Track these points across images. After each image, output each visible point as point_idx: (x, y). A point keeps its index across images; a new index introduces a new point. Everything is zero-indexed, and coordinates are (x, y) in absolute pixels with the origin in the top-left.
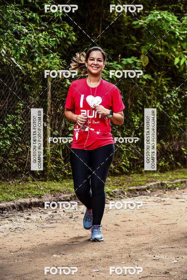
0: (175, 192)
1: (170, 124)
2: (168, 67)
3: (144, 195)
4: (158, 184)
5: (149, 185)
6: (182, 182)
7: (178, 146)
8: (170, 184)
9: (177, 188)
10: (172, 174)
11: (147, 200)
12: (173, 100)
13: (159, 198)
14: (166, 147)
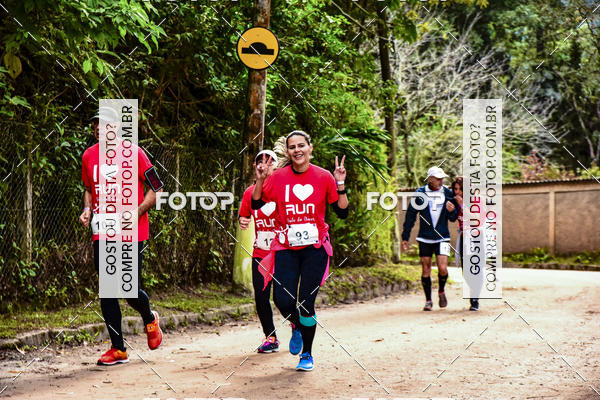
0: (80, 350)
1: (70, 204)
2: (64, 82)
3: (11, 359)
4: (44, 334)
5: (23, 337)
6: (95, 330)
7: (87, 252)
8: (70, 334)
9: (85, 343)
10: (73, 313)
11: (17, 370)
12: (75, 154)
13: (45, 364)
14: (60, 254)
